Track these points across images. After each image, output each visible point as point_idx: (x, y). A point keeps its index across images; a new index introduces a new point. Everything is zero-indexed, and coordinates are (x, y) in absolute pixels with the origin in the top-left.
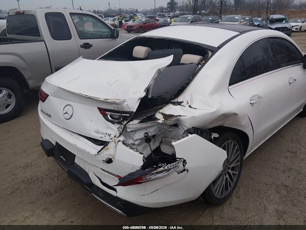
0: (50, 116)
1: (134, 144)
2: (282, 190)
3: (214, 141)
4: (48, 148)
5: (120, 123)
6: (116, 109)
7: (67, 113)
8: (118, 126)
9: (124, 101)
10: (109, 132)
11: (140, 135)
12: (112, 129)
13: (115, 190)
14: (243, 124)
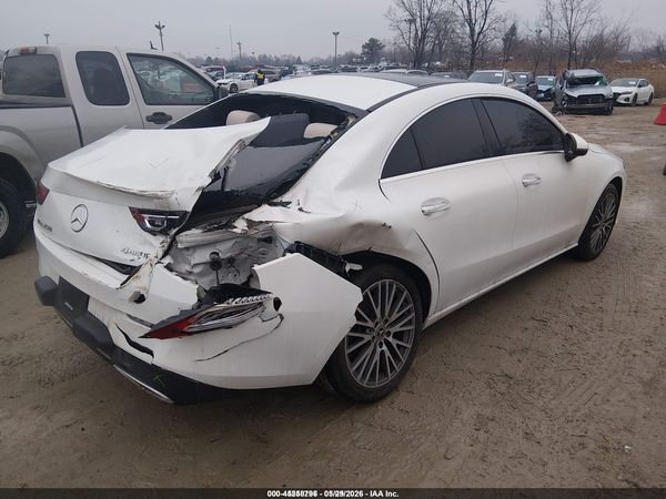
0: (50, 229)
1: (190, 273)
2: (500, 384)
3: (351, 277)
4: (45, 288)
5: (164, 232)
6: (159, 208)
7: (77, 219)
8: (161, 238)
9: (173, 193)
10: (146, 250)
11: (204, 256)
12: (151, 244)
13: (150, 353)
14: (407, 247)
